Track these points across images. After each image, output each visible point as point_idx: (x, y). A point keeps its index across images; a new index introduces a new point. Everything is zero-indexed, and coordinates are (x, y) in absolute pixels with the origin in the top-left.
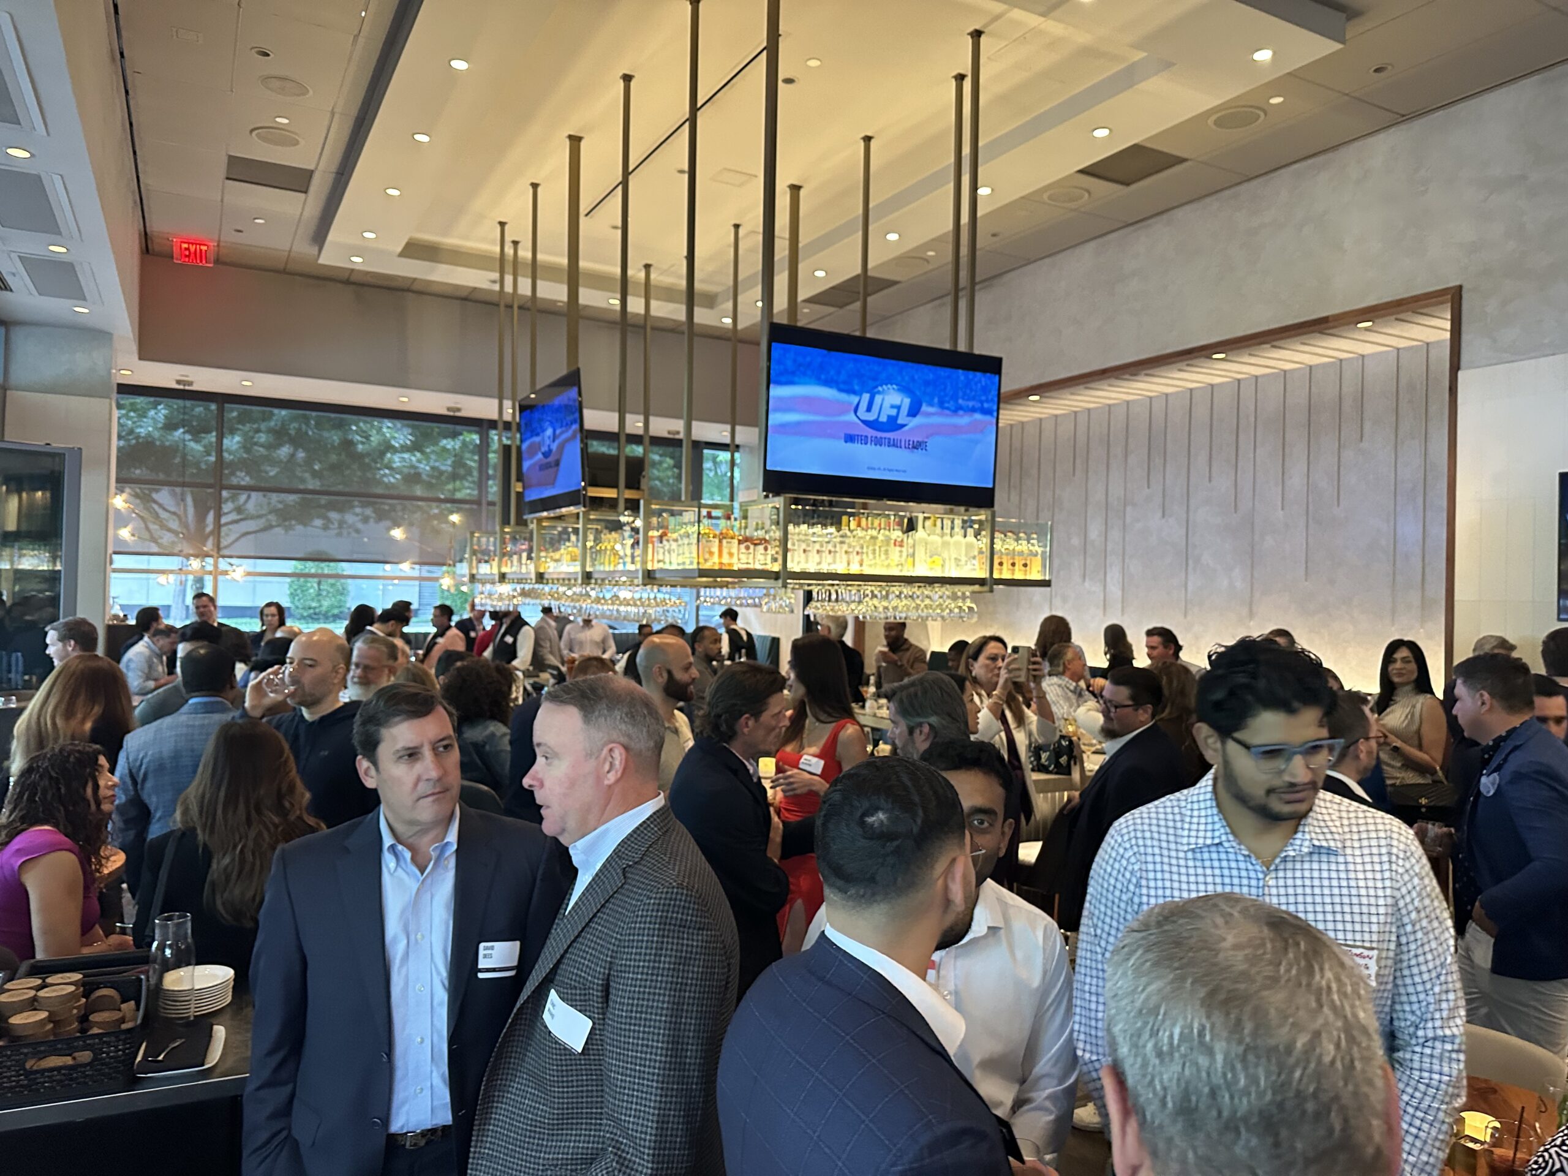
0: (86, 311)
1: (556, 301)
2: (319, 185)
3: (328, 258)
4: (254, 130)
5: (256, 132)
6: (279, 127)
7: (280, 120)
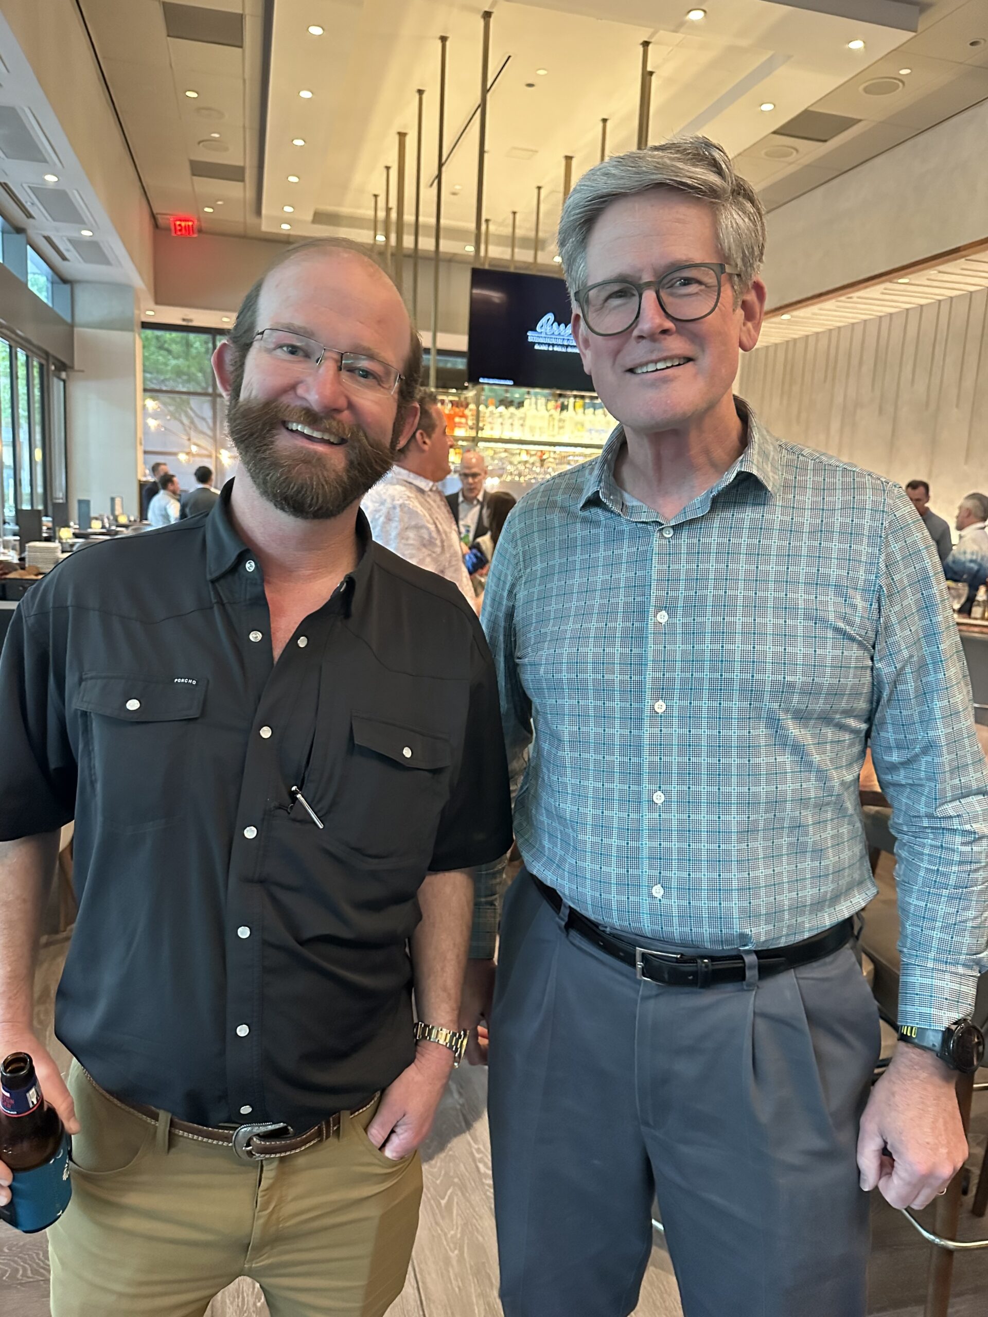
0: (115, 273)
2: (250, 175)
3: (266, 227)
4: (199, 143)
5: (201, 144)
6: (215, 140)
7: (214, 135)
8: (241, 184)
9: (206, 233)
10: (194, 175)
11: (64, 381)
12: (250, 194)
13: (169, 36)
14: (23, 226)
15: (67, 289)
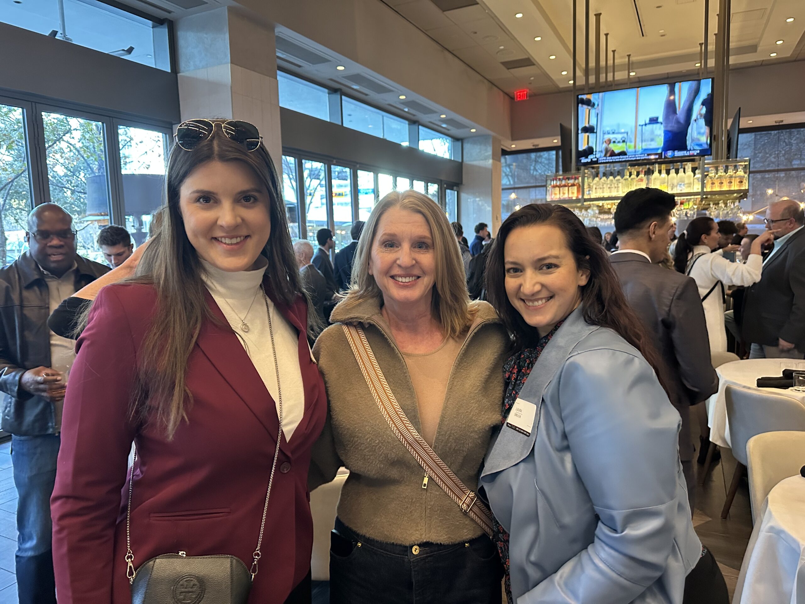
0: (475, 130)
1: (681, 71)
3: (561, 85)
5: (498, 54)
10: (508, 69)
11: (458, 192)
13: (444, 11)
14: (416, 120)
15: (459, 144)
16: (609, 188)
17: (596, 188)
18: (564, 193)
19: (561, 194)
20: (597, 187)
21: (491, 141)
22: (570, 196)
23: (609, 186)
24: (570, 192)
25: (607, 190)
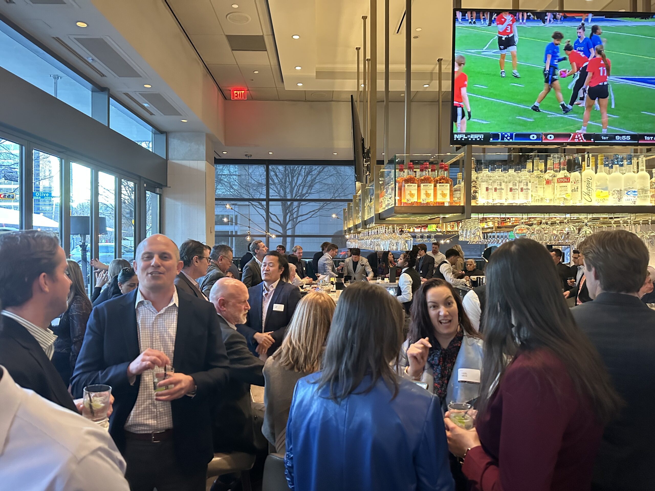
0: (186, 121)
2: (268, 43)
3: (288, 87)
4: (227, 16)
5: (228, 18)
6: (235, 11)
7: (235, 6)
8: (266, 52)
9: (256, 99)
10: (233, 50)
11: (160, 195)
12: (274, 62)
14: (105, 87)
15: (163, 137)
16: (511, 190)
17: (487, 189)
18: (427, 195)
19: (423, 196)
20: (490, 187)
21: (204, 138)
22: (440, 199)
23: (511, 185)
24: (439, 192)
25: (507, 192)
